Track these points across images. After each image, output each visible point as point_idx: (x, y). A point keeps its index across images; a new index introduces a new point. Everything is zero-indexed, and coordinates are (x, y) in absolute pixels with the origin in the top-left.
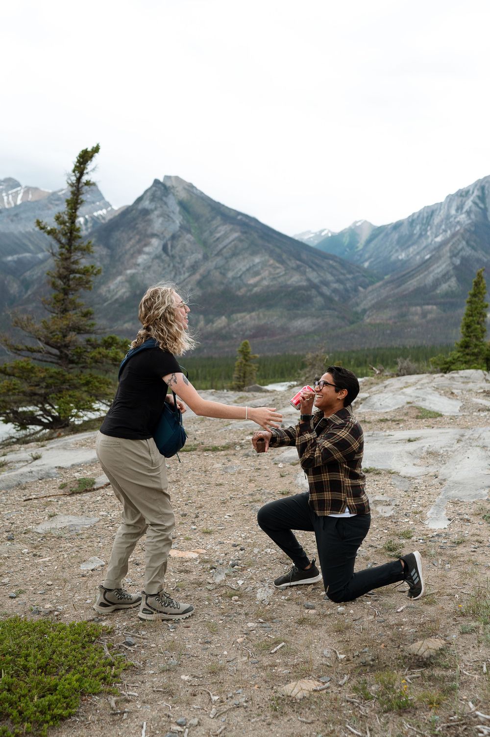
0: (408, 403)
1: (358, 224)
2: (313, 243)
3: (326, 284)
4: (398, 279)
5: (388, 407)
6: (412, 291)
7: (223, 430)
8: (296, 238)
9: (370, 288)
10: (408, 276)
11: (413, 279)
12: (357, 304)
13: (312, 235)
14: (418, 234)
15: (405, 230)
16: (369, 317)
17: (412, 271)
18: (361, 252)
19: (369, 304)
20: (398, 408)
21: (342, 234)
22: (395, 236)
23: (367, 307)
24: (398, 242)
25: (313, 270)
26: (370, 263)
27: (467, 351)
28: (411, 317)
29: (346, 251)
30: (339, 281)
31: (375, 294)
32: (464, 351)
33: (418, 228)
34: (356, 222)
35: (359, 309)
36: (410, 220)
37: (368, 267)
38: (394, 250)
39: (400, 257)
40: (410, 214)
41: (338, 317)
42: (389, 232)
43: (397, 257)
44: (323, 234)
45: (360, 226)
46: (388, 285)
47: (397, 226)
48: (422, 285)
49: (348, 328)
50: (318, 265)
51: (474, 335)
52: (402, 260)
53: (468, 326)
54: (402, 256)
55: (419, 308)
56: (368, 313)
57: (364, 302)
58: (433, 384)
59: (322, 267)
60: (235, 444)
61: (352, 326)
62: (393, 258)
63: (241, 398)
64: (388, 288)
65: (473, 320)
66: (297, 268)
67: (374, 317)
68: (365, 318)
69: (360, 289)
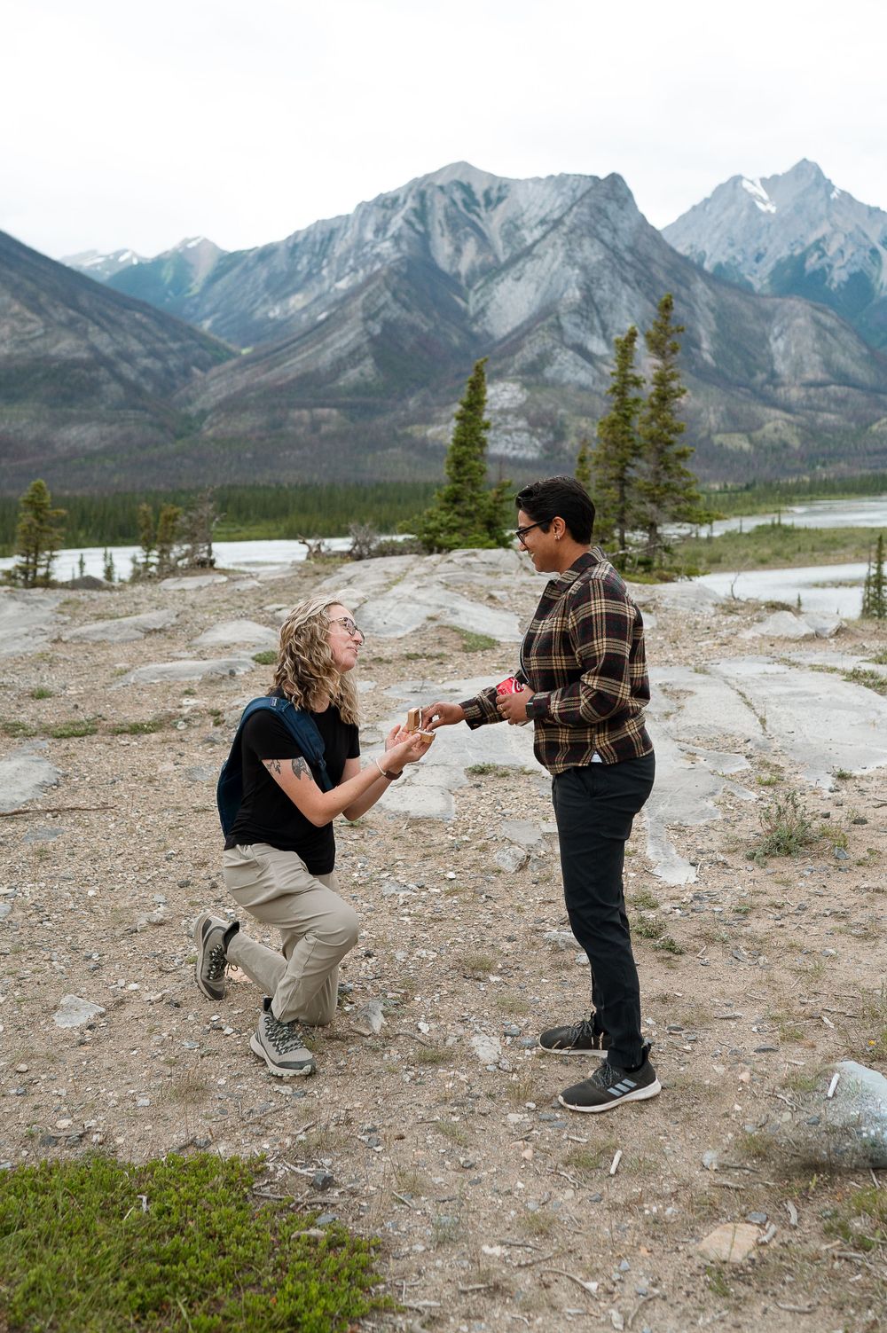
0: (431, 619)
1: (190, 245)
2: (104, 276)
3: (129, 358)
4: (267, 355)
5: (397, 627)
6: (293, 381)
7: (121, 684)
8: (68, 264)
9: (214, 371)
10: (285, 350)
11: (295, 356)
12: (190, 401)
13: (100, 260)
14: (305, 272)
15: (280, 263)
16: (211, 425)
17: (294, 341)
18: (197, 300)
19: (213, 402)
20: (417, 630)
21: (159, 262)
22: (263, 273)
23: (208, 407)
24: (268, 285)
25: (103, 329)
26: (215, 322)
27: (457, 508)
28: (290, 428)
29: (167, 295)
30: (153, 354)
31: (224, 383)
32: (452, 508)
33: (305, 260)
34: (189, 241)
35: (193, 410)
36: (291, 245)
37: (210, 329)
38: (260, 300)
39: (271, 315)
40: (291, 232)
41: (151, 424)
42: (251, 264)
43: (266, 313)
44: (122, 259)
45: (194, 248)
46: (249, 366)
47: (266, 254)
48: (312, 369)
49: (172, 447)
50: (112, 321)
51: (469, 480)
52: (274, 319)
53: (459, 463)
54: (276, 312)
55: (305, 413)
56: (210, 417)
57: (203, 397)
58: (439, 577)
59: (121, 326)
60: (171, 717)
61: (180, 443)
62: (258, 315)
63: (67, 603)
64: (247, 373)
65: (467, 453)
66: (70, 325)
67: (221, 426)
68: (205, 427)
69: (195, 370)
